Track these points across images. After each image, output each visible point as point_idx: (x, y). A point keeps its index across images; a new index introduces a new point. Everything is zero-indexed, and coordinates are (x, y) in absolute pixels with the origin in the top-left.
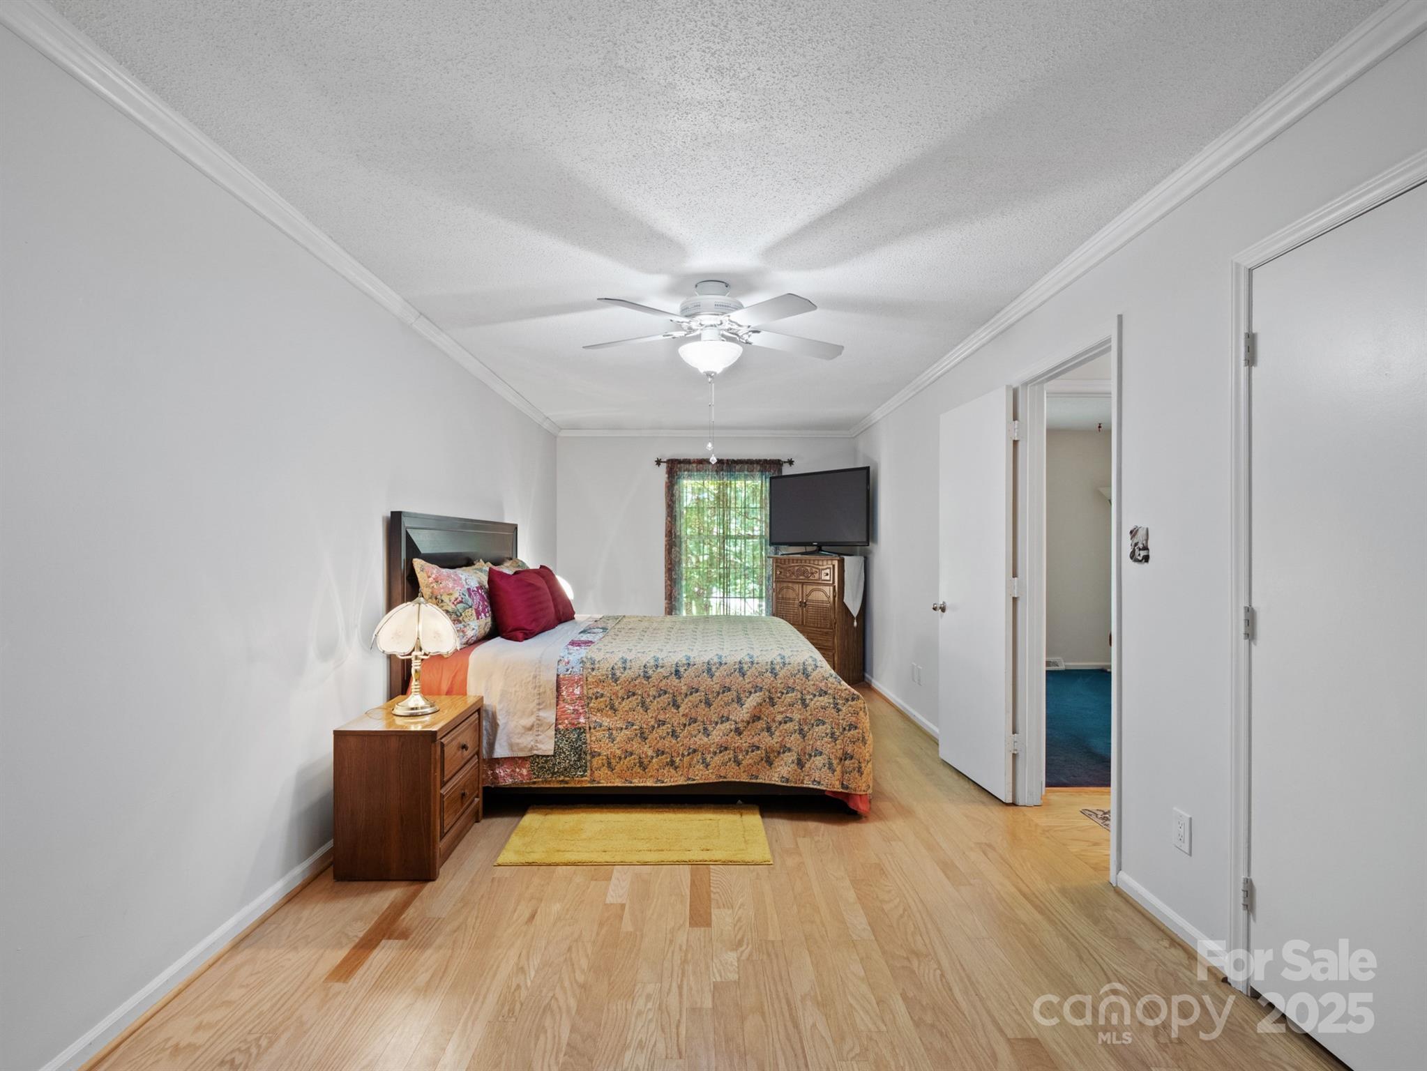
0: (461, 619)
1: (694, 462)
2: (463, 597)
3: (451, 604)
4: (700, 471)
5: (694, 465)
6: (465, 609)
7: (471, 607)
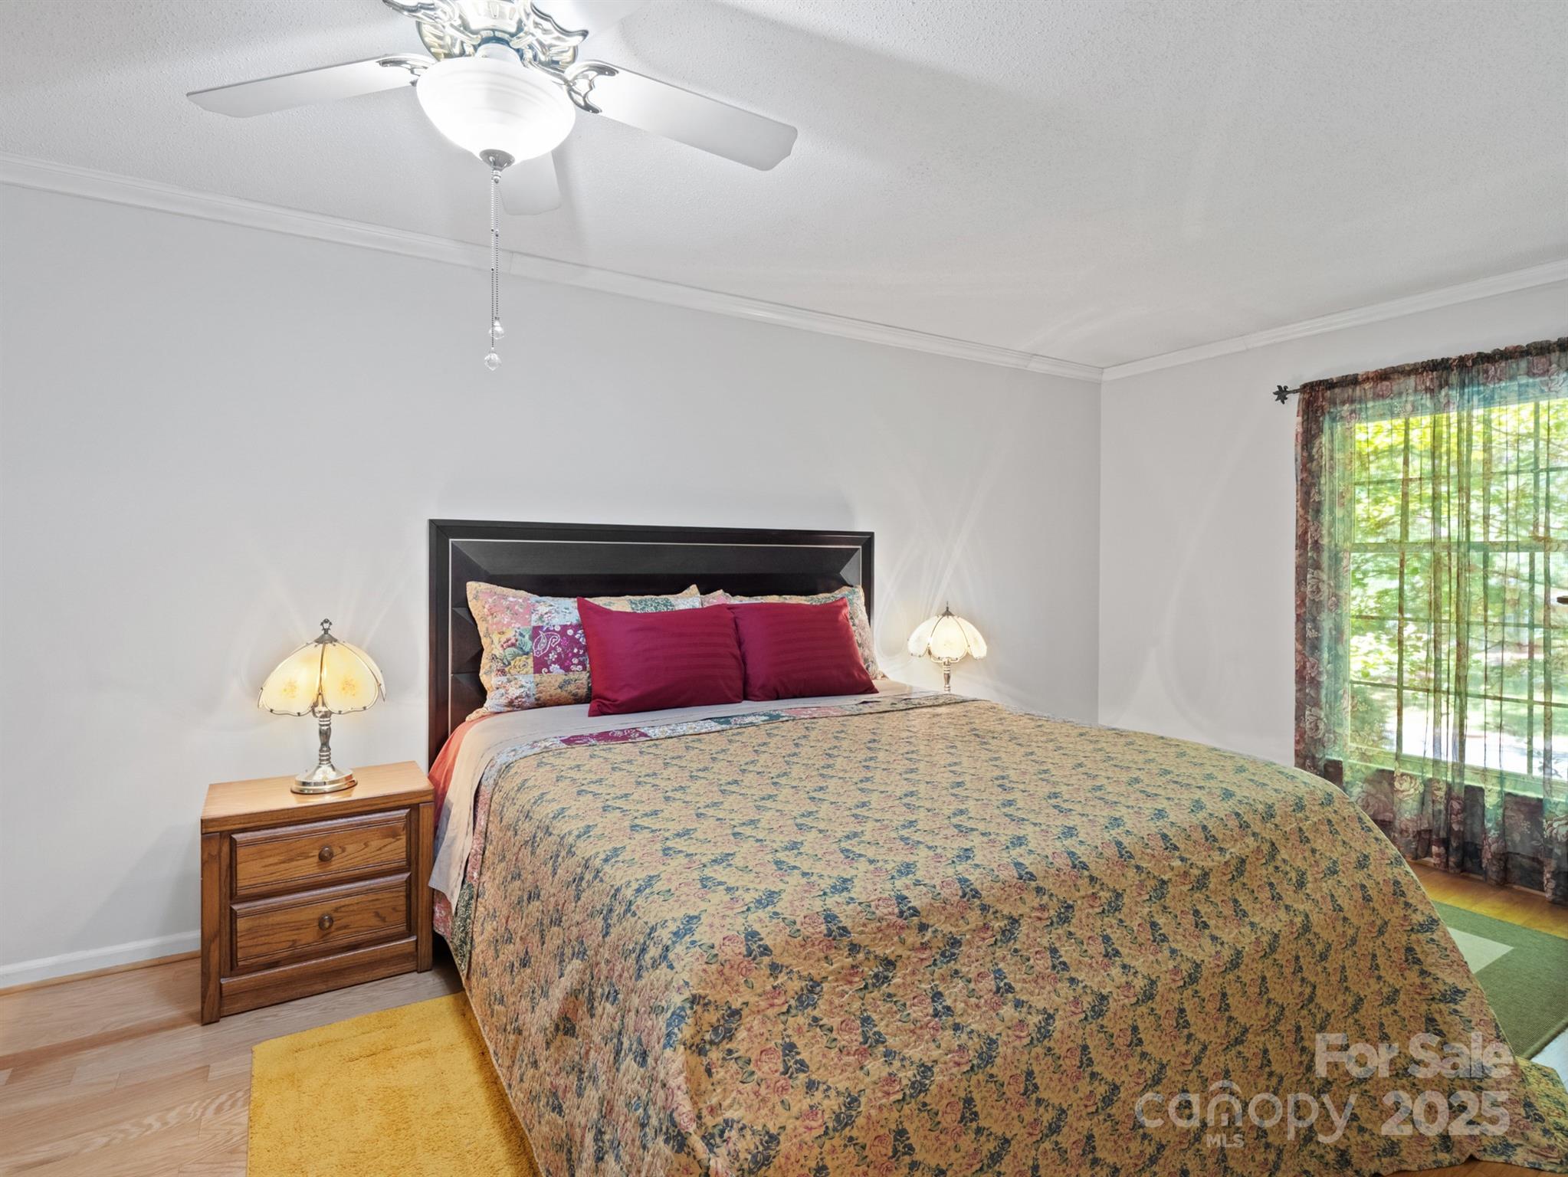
0: (507, 669)
1: (1367, 379)
2: (520, 638)
3: (499, 647)
4: (1383, 397)
5: (1367, 386)
6: (515, 656)
7: (527, 654)
